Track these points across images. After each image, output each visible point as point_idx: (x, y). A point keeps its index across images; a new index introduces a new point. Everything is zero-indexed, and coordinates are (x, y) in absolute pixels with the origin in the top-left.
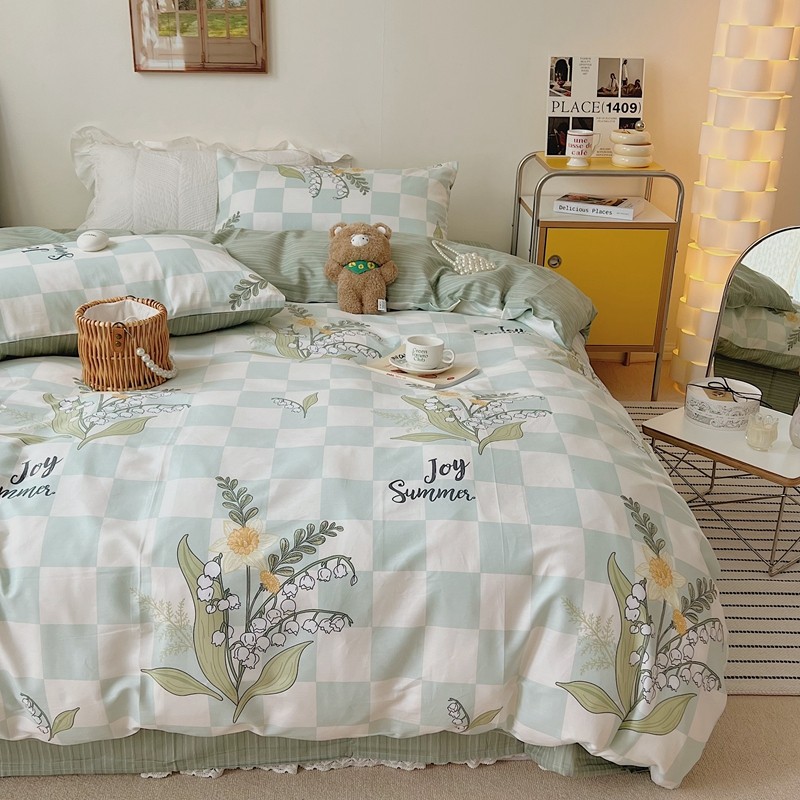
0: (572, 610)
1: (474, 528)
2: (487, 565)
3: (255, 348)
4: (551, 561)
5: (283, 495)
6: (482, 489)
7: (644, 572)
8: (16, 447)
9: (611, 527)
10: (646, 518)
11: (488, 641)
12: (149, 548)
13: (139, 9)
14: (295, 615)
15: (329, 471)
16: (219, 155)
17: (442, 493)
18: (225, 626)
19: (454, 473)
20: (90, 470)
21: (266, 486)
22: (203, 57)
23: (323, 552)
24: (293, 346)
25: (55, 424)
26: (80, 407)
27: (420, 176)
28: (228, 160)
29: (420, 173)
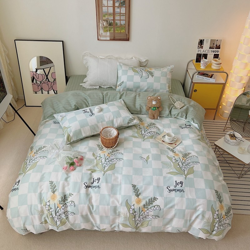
0: (203, 216)
1: (185, 199)
2: (187, 208)
3: (133, 134)
4: (200, 207)
5: (145, 190)
6: (186, 189)
7: (218, 208)
8: (91, 174)
9: (212, 199)
10: (219, 194)
11: (186, 221)
12: (120, 202)
13: (99, 26)
14: (148, 216)
15: (154, 184)
16: (118, 64)
17: (178, 190)
18: (135, 217)
19: (180, 185)
20: (107, 182)
22: (114, 37)
23: (154, 204)
24: (140, 133)
25: (97, 165)
26: (101, 159)
27: (165, 71)
28: (120, 65)
29: (165, 70)
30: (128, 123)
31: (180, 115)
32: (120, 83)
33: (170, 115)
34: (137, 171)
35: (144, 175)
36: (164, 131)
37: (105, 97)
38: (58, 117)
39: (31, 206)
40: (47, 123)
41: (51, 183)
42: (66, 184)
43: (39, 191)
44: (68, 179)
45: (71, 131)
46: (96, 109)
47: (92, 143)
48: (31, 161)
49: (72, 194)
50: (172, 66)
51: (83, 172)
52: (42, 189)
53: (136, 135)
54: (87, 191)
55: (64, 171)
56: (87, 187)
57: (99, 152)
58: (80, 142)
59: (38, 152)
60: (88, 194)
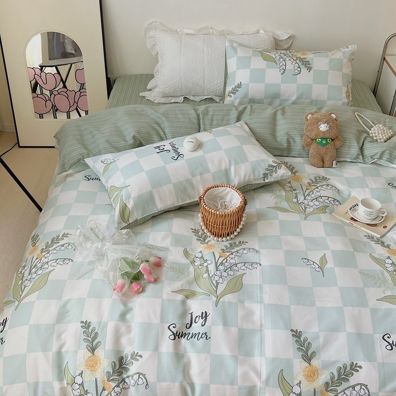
3: (276, 203)
5: (326, 343)
8: (184, 303)
12: (264, 377)
15: (349, 328)
16: (227, 44)
20: (225, 323)
21: (317, 337)
23: (353, 380)
24: (295, 200)
25: (196, 279)
26: (205, 264)
27: (338, 57)
28: (233, 47)
29: (338, 55)
30: (265, 176)
31: (386, 156)
32: (233, 86)
33: (361, 157)
34: (302, 296)
35: (318, 304)
36: (353, 194)
37: (203, 119)
38: (95, 164)
39: (36, 385)
40: (69, 179)
41: (86, 325)
42: (123, 329)
43: (55, 348)
44: (128, 317)
45: (129, 197)
46: (186, 144)
47: (180, 226)
48: (34, 270)
49: (141, 356)
50: (352, 47)
51: (165, 297)
52: (62, 342)
53: (285, 205)
54: (177, 347)
55: (115, 296)
56: (178, 336)
57: (199, 248)
58: (150, 222)
59: (51, 249)
60: (179, 356)
